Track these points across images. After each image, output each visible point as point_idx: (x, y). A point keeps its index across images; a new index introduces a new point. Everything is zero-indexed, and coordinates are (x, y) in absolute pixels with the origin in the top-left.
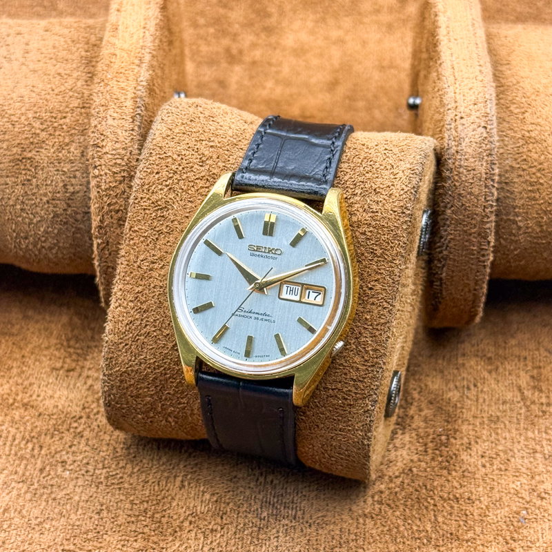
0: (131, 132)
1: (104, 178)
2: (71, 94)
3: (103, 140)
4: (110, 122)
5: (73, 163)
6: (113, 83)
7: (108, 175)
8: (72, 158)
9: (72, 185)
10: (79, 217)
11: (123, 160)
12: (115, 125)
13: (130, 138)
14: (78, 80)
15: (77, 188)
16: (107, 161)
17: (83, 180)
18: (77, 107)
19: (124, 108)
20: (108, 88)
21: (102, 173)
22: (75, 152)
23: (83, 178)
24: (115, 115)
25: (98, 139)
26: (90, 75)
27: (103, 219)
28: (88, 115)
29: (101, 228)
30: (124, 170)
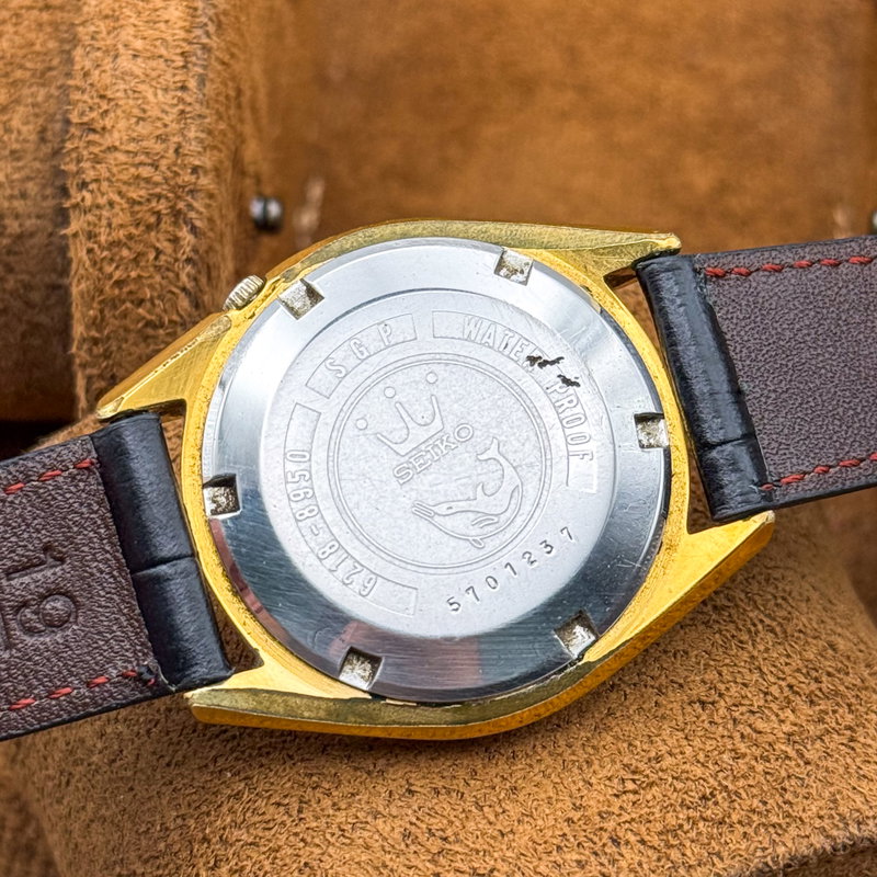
0: (179, 94)
1: (105, 213)
3: (106, 112)
4: (125, 63)
5: (18, 159)
7: (117, 209)
8: (16, 146)
9: (17, 216)
10: (36, 296)
11: (157, 168)
12: (138, 71)
13: (175, 110)
15: (30, 223)
16: (115, 170)
17: (44, 204)
18: (30, 8)
19: (162, 26)
21: (102, 201)
22: (24, 129)
23: (45, 198)
24: (139, 44)
25: (91, 109)
29: (96, 342)
30: (159, 197)
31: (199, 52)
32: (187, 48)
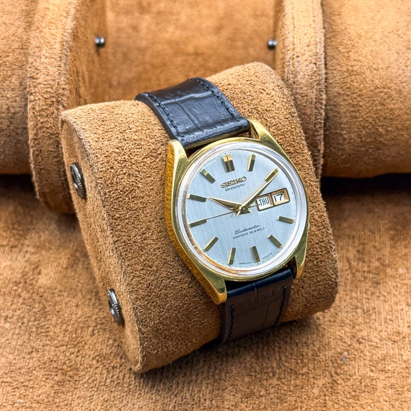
0: (59, 68)
1: (38, 102)
2: (13, 38)
3: (38, 73)
4: (43, 60)
5: (14, 91)
6: (46, 30)
7: (41, 100)
8: (13, 87)
9: (14, 107)
10: (19, 131)
11: (52, 89)
12: (46, 62)
13: (58, 72)
14: (19, 28)
15: (17, 109)
16: (40, 89)
17: (22, 104)
18: (17, 49)
19: (54, 50)
20: (42, 34)
21: (37, 98)
22: (16, 82)
23: (22, 102)
24: (47, 55)
25: (33, 72)
26: (28, 24)
27: (37, 133)
28: (26, 55)
29: (35, 139)
30: (53, 97)
31: (64, 57)
32: (61, 55)
